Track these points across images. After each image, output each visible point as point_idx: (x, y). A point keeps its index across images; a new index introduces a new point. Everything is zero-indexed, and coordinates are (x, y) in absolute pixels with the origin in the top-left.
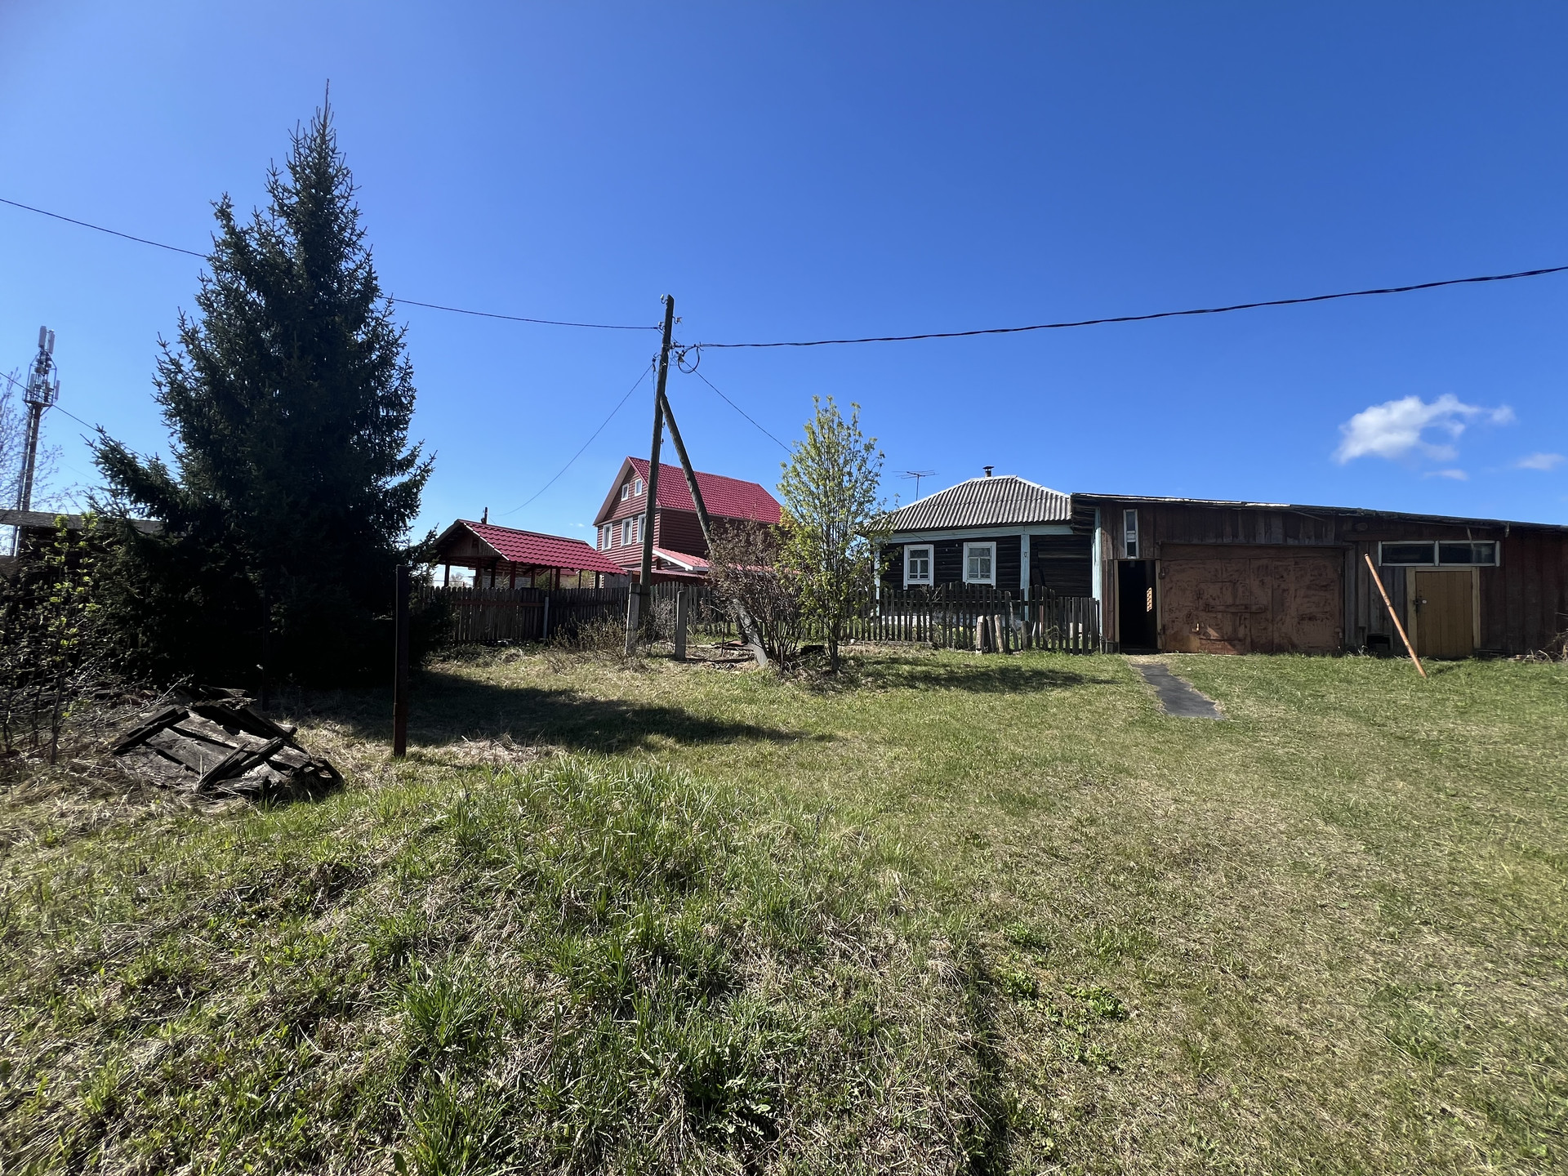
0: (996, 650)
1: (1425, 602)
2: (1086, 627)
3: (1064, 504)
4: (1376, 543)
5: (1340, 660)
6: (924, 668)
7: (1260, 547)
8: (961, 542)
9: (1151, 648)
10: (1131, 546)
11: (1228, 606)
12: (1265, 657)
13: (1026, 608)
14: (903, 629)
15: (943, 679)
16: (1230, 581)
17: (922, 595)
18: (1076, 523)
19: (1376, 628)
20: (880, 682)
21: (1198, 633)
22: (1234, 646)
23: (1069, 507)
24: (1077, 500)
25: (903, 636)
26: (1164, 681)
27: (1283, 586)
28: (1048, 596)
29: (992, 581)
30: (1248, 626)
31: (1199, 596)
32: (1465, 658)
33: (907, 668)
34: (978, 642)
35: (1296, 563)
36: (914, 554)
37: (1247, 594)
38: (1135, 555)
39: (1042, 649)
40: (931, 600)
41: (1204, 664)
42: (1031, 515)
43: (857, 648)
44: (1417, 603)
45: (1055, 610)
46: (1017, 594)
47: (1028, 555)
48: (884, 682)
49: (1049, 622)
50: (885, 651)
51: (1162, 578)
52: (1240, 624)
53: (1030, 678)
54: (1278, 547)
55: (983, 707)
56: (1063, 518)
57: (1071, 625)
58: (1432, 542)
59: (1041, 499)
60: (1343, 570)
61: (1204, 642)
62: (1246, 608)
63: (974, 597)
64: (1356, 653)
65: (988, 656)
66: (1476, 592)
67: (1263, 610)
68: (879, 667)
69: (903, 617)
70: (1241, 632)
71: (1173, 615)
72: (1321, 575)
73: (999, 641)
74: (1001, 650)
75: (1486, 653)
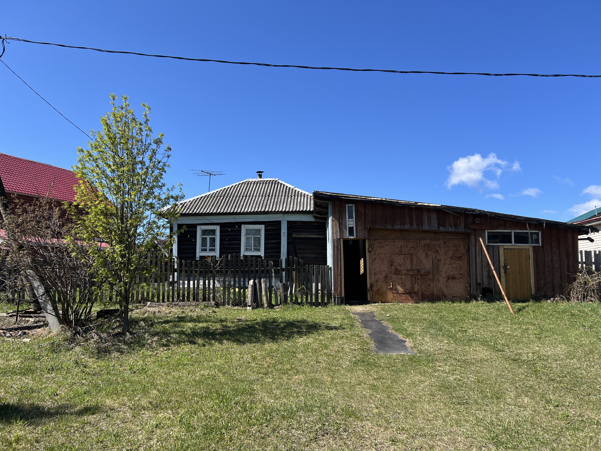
0: (262, 306)
1: (508, 267)
2: (323, 286)
3: (309, 200)
4: (484, 230)
5: (469, 304)
6: (205, 325)
7: (426, 232)
8: (240, 224)
9: (363, 301)
10: (351, 230)
11: (408, 271)
12: (430, 304)
13: (284, 273)
14: (191, 292)
15: (218, 334)
16: (409, 254)
17: (207, 265)
18: (316, 213)
19: (486, 285)
20: (164, 341)
21: (391, 289)
22: (412, 297)
23: (312, 202)
24: (317, 196)
25: (191, 297)
26: (373, 324)
27: (438, 257)
28: (299, 264)
29: (262, 253)
30: (420, 284)
31: (391, 263)
32: (528, 301)
33: (190, 325)
34: (249, 300)
35: (445, 243)
36: (204, 232)
37: (419, 263)
38: (353, 236)
39: (294, 303)
40: (214, 268)
41: (397, 310)
42: (288, 207)
43: (151, 309)
44: (505, 267)
45: (303, 274)
46: (277, 263)
47: (286, 235)
48: (168, 341)
49: (299, 284)
50: (175, 311)
51: (369, 252)
52: (415, 283)
53: (283, 328)
54: (435, 232)
55: (247, 357)
56: (308, 210)
57: (314, 284)
58: (510, 231)
59: (295, 196)
60: (469, 248)
61: (395, 295)
62: (419, 272)
63: (246, 265)
64: (477, 300)
65: (256, 311)
66: (531, 261)
67: (427, 273)
68: (167, 326)
69: (192, 282)
70: (416, 287)
71: (377, 277)
72: (457, 250)
73: (264, 299)
74: (266, 305)
75: (538, 298)
